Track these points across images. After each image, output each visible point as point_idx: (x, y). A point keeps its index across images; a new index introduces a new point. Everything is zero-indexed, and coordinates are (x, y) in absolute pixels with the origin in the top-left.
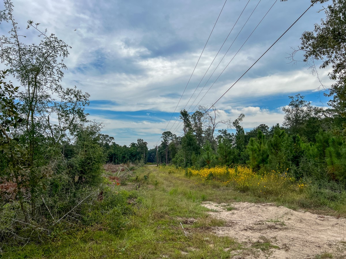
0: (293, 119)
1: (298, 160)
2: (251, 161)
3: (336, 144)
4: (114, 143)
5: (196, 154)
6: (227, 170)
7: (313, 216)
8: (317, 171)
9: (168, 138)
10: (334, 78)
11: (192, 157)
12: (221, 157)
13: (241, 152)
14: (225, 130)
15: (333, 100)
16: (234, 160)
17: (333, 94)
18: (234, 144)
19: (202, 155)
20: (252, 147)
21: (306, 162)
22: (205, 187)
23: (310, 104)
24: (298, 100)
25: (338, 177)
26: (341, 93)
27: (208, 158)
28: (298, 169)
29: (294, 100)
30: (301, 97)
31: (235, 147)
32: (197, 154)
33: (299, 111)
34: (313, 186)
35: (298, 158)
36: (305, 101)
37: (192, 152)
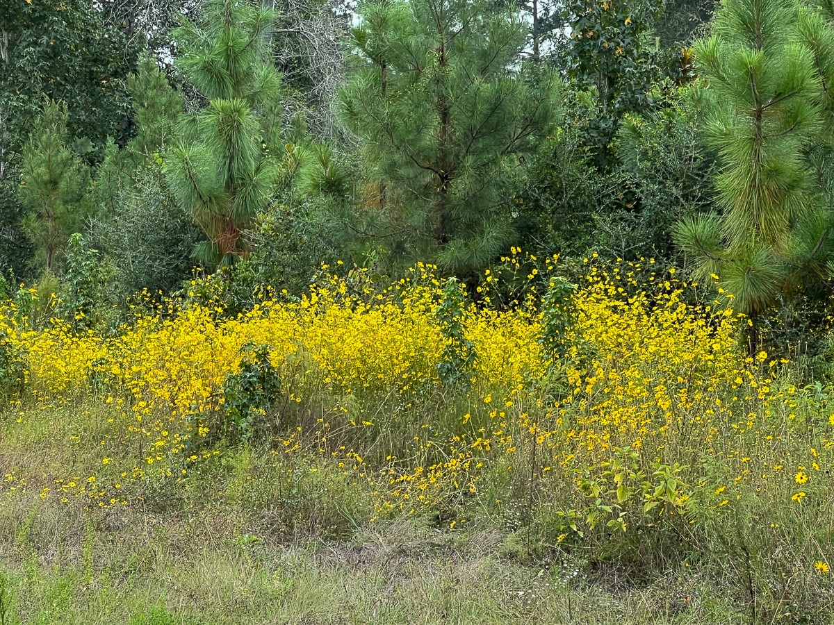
2: (734, 221)
5: (75, 130)
6: (454, 331)
11: (34, 167)
12: (391, 169)
13: (620, 114)
16: (538, 207)
18: (543, 27)
19: (154, 144)
20: (752, 56)
22: (176, 531)
27: (232, 186)
31: (557, 61)
32: (96, 132)
37: (31, 114)
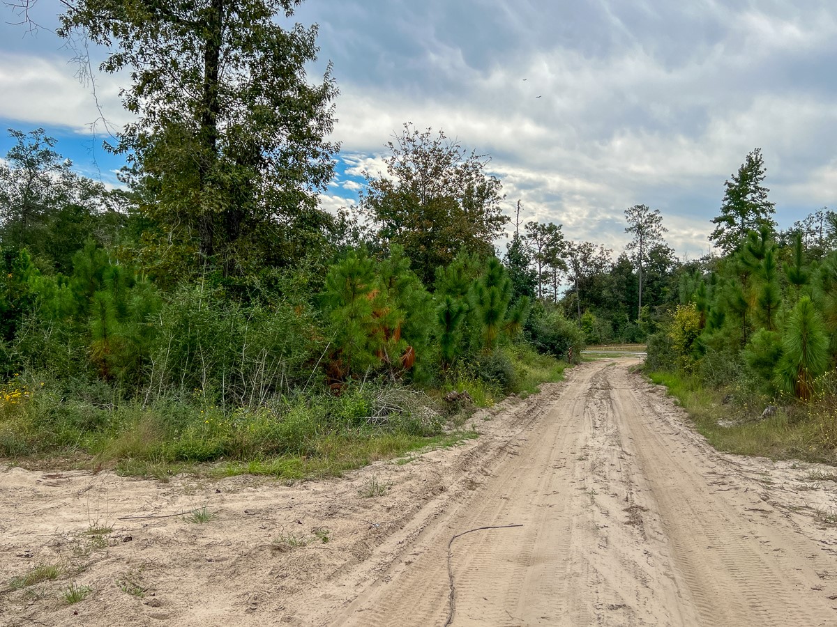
0: (15, 200)
1: (14, 323)
3: (121, 283)
7: (29, 478)
8: (64, 354)
10: (134, 106)
15: (131, 168)
17: (127, 149)
21: (37, 327)
23: (70, 165)
24: (37, 146)
25: (115, 369)
26: (147, 152)
28: (9, 347)
29: (26, 145)
30: (47, 140)
33: (35, 180)
34: (44, 396)
35: (14, 317)
36: (56, 155)
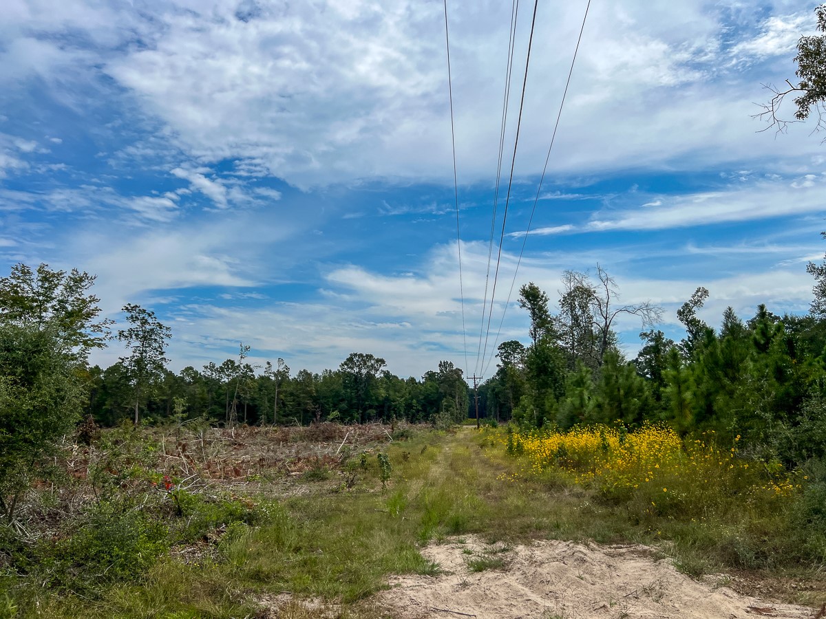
4: (387, 375)
9: (513, 358)
14: (659, 332)
19: (567, 398)
20: (674, 372)
27: (582, 407)
